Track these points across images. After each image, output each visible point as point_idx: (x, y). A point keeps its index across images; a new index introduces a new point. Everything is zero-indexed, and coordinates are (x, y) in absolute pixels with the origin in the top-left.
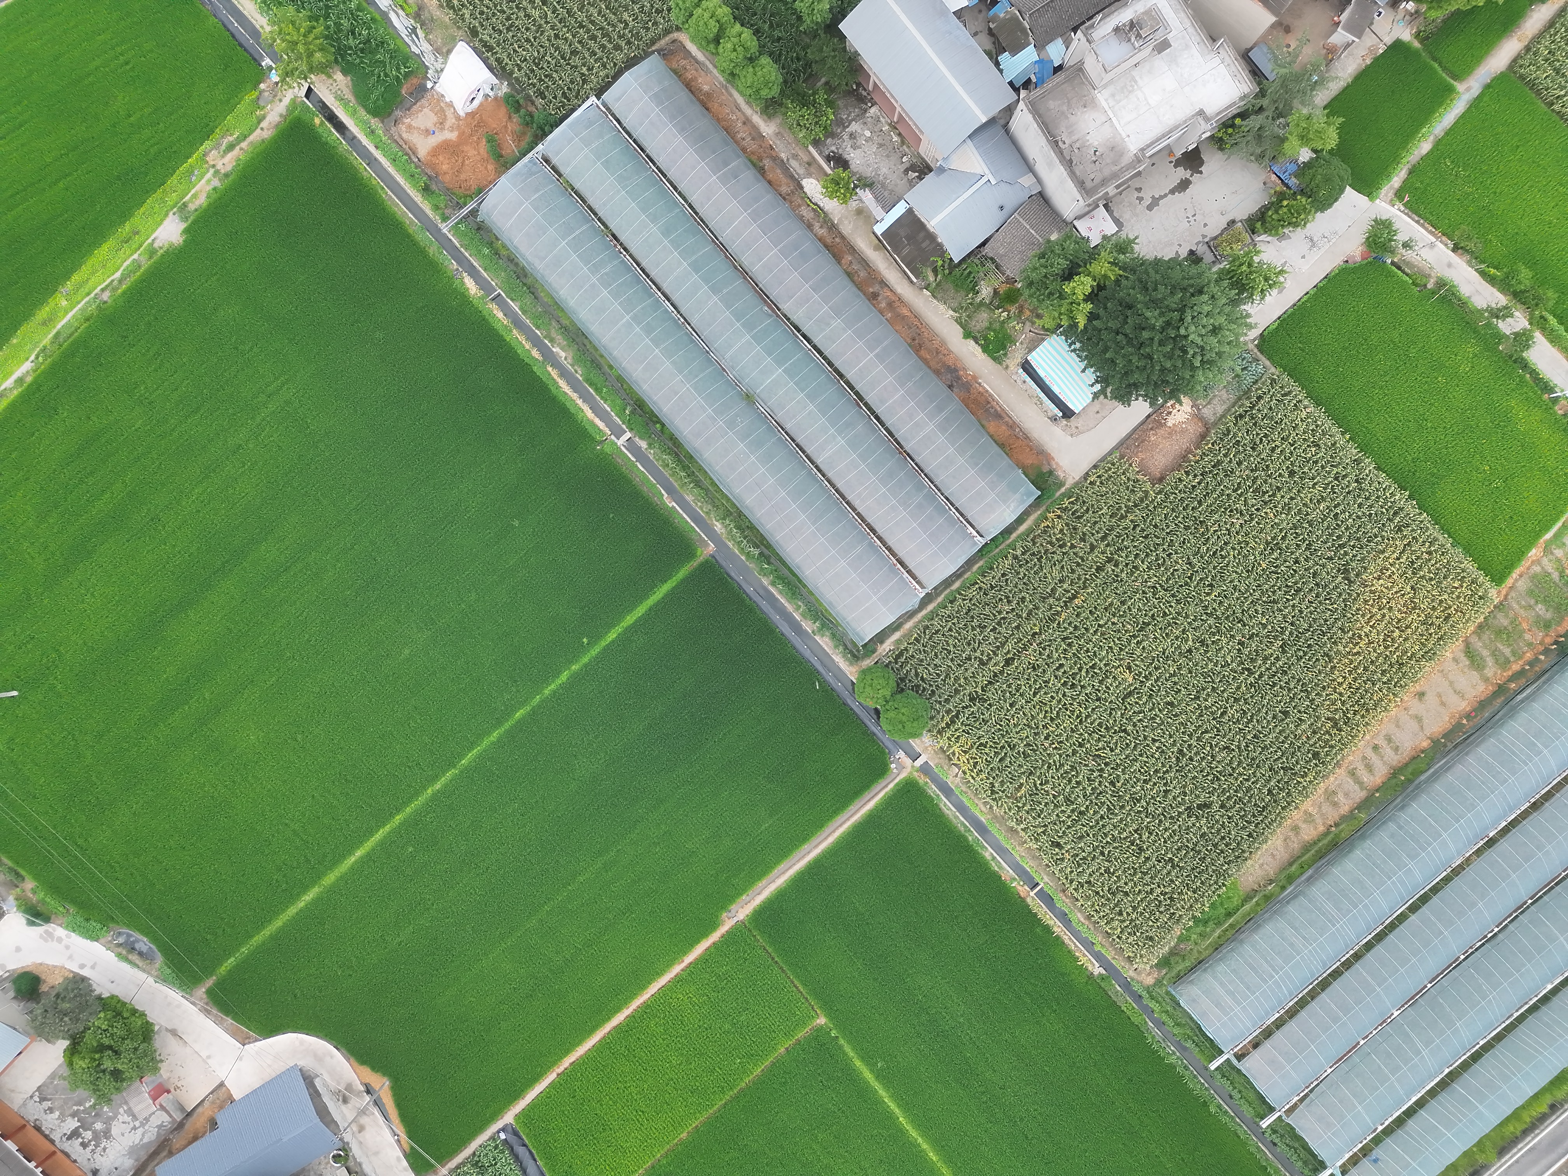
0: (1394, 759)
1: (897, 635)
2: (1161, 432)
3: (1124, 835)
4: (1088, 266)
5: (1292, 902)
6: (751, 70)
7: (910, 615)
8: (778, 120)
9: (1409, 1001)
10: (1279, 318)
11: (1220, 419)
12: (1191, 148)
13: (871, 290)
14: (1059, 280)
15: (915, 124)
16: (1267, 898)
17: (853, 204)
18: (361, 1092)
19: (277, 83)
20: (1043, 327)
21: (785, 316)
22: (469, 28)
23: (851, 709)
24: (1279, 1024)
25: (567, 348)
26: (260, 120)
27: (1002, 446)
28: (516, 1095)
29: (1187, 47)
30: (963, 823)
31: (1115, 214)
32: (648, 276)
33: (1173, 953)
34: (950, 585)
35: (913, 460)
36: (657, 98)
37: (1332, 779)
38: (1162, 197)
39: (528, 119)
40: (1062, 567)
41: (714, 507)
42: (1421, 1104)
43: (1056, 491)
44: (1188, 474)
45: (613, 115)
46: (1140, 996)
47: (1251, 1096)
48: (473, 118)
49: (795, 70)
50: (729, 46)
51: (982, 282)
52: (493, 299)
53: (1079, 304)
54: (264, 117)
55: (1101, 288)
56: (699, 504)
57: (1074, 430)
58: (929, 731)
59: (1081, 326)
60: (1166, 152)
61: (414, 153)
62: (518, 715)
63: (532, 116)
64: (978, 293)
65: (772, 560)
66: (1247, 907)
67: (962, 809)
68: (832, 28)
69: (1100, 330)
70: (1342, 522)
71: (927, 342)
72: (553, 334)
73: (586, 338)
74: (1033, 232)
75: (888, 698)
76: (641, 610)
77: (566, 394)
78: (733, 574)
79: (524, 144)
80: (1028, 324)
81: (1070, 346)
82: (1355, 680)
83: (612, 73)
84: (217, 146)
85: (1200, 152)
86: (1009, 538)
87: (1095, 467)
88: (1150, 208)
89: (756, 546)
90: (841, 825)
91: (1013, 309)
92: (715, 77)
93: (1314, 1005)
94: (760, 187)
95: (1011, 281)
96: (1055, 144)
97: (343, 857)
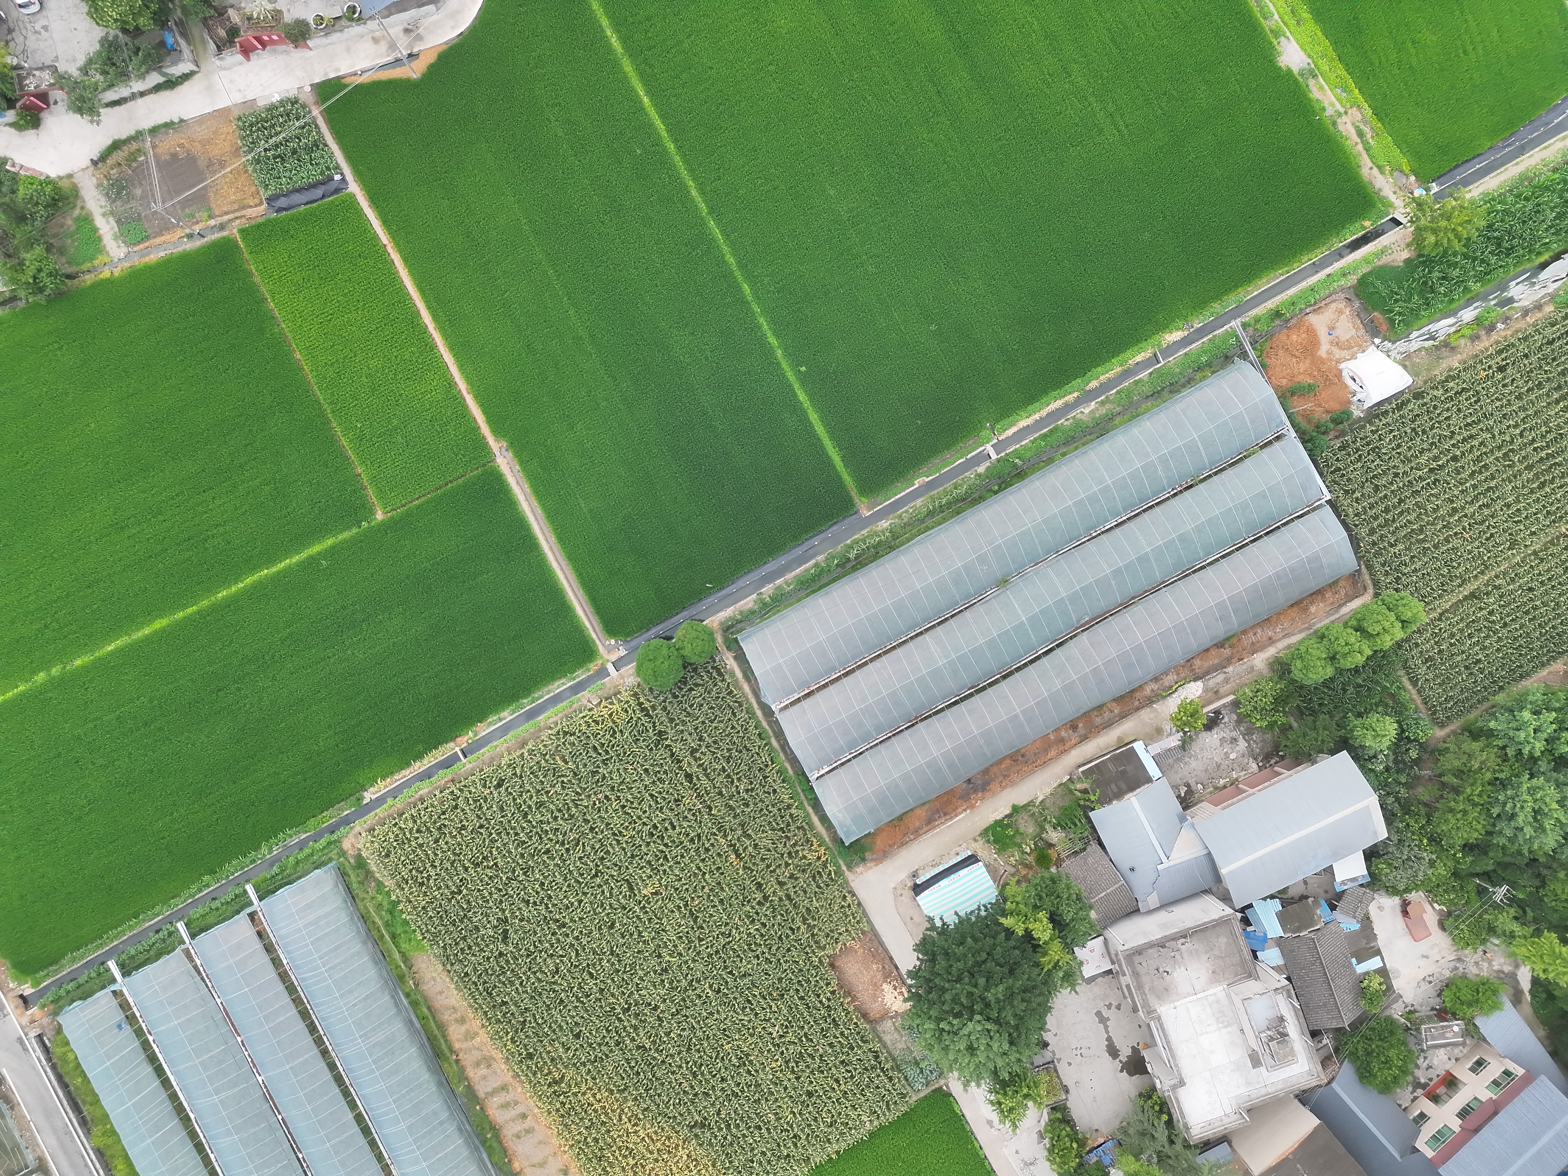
0: (509, 1132)
1: (739, 674)
2: (879, 976)
3: (495, 853)
4: (1059, 940)
5: (392, 1001)
6: (1324, 656)
7: (756, 693)
8: (1266, 672)
9: (269, 1094)
10: (963, 1115)
11: (878, 1036)
12: (1148, 1066)
13: (1080, 725)
14: (1052, 909)
15: (1233, 804)
16: (401, 978)
17: (1168, 727)
18: (412, 48)
19: (1412, 193)
20: (1008, 884)
21: (1075, 636)
22: (1423, 392)
23: (677, 614)
24: (276, 962)
25: (1092, 416)
26: (1380, 168)
27: (900, 818)
28: (375, 200)
29: (1248, 1084)
30: (541, 697)
31: (1100, 979)
32: (1144, 511)
33: (369, 874)
34: (776, 737)
35: (906, 728)
36: (1315, 558)
37: (503, 1067)
38: (1106, 1028)
39: (1323, 429)
40: (769, 850)
41: (905, 524)
42: (166, 1083)
43: (844, 861)
44: (833, 992)
45: (1308, 512)
46: (333, 832)
47: (211, 919)
48: (1336, 376)
49: (1310, 699)
50: (1352, 640)
51: (1064, 835)
52: (1155, 355)
53: (1023, 923)
54: (1382, 173)
55: (1036, 947)
56: (911, 511)
57: (899, 892)
58: (639, 685)
59: (1002, 920)
60: (1149, 1041)
61: (1314, 310)
62: (746, 288)
63: (1324, 433)
64: (1054, 828)
65: (839, 569)
66: (397, 956)
67: (556, 700)
68: (1343, 744)
69: (994, 938)
70: (751, 1133)
71: (1018, 768)
72: (1108, 406)
73: (1098, 437)
74: (1102, 895)
75: (681, 652)
76: (820, 429)
77: (1048, 405)
78: (835, 528)
79: (1299, 419)
80: (1013, 870)
81: (985, 906)
82: (595, 1111)
83: (1348, 521)
84: (1364, 121)
85: (1141, 1074)
86: (810, 805)
87: (859, 904)
88: (1099, 1014)
89: (858, 557)
90: (566, 578)
91: (1031, 859)
92: (1321, 620)
93: (286, 1000)
94: (1206, 638)
95: (1059, 862)
96: (1184, 935)
97: (646, 84)
